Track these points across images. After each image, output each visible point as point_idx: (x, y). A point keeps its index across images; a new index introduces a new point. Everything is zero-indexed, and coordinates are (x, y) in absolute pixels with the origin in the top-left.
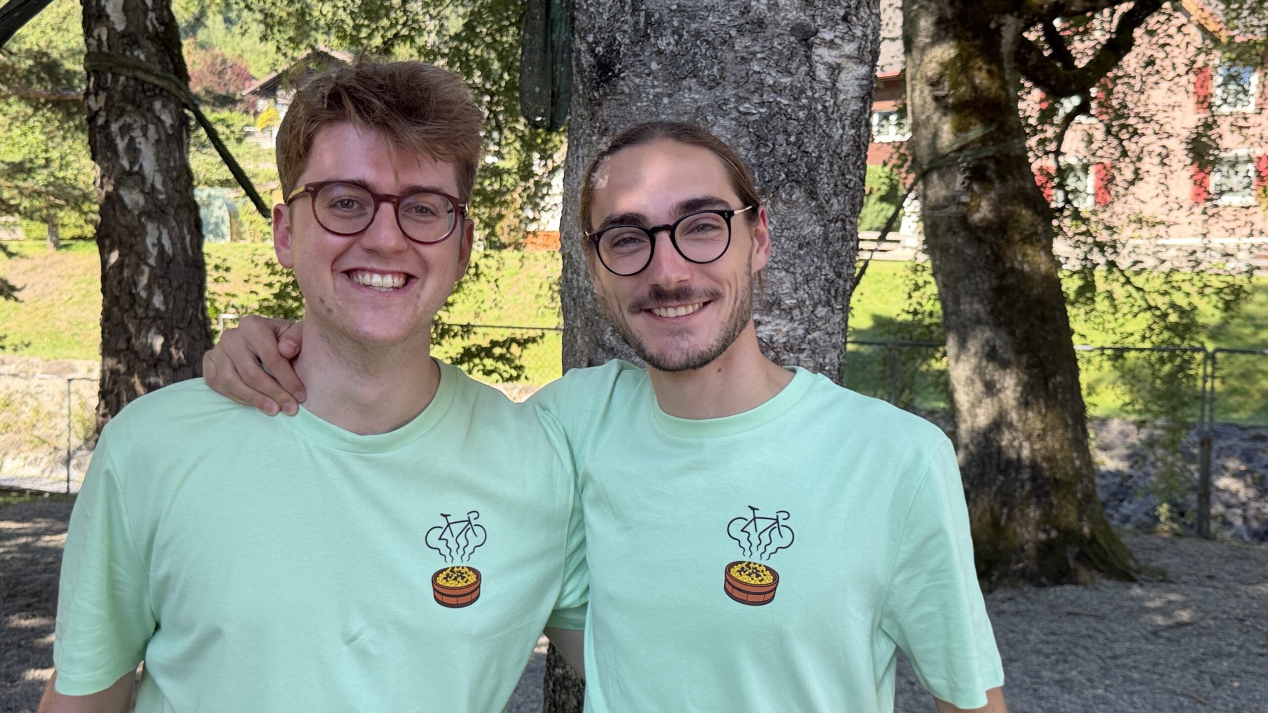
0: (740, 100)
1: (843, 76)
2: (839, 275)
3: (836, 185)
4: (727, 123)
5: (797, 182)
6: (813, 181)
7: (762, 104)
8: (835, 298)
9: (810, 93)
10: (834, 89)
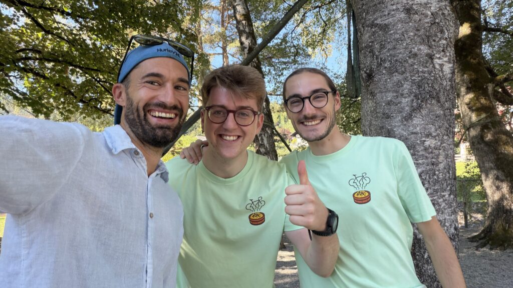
0: (411, 76)
1: (444, 67)
2: (450, 126)
3: (446, 99)
4: (408, 83)
5: (433, 98)
6: (438, 97)
7: (419, 77)
8: (450, 133)
9: (434, 72)
10: (442, 70)
